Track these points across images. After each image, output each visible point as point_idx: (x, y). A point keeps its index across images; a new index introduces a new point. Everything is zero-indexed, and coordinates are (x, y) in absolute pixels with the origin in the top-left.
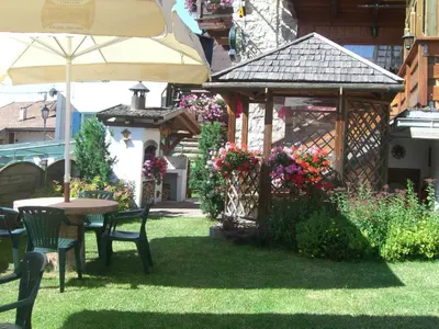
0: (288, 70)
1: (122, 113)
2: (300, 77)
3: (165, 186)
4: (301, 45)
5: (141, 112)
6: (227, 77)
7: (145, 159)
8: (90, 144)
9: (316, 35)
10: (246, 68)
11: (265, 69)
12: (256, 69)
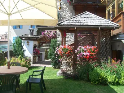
0: (81, 22)
1: (27, 36)
2: (86, 24)
3: (39, 57)
4: (83, 15)
5: (32, 36)
6: (62, 24)
7: (34, 49)
8: (17, 46)
9: (87, 12)
10: (68, 21)
11: (74, 22)
12: (71, 22)
